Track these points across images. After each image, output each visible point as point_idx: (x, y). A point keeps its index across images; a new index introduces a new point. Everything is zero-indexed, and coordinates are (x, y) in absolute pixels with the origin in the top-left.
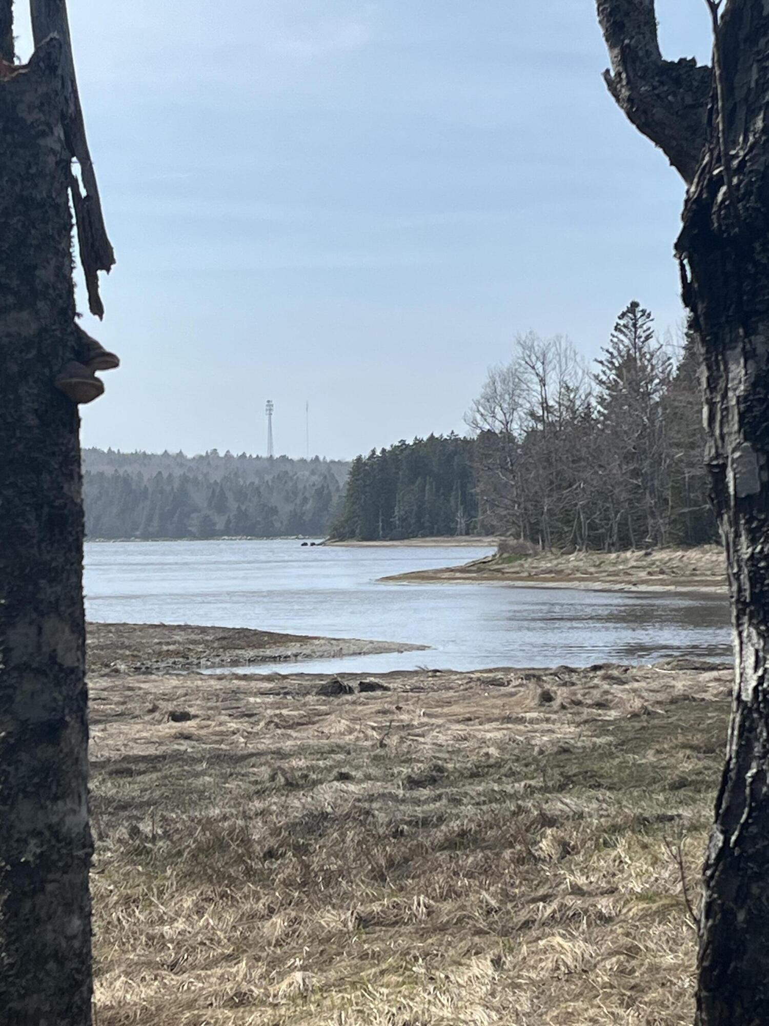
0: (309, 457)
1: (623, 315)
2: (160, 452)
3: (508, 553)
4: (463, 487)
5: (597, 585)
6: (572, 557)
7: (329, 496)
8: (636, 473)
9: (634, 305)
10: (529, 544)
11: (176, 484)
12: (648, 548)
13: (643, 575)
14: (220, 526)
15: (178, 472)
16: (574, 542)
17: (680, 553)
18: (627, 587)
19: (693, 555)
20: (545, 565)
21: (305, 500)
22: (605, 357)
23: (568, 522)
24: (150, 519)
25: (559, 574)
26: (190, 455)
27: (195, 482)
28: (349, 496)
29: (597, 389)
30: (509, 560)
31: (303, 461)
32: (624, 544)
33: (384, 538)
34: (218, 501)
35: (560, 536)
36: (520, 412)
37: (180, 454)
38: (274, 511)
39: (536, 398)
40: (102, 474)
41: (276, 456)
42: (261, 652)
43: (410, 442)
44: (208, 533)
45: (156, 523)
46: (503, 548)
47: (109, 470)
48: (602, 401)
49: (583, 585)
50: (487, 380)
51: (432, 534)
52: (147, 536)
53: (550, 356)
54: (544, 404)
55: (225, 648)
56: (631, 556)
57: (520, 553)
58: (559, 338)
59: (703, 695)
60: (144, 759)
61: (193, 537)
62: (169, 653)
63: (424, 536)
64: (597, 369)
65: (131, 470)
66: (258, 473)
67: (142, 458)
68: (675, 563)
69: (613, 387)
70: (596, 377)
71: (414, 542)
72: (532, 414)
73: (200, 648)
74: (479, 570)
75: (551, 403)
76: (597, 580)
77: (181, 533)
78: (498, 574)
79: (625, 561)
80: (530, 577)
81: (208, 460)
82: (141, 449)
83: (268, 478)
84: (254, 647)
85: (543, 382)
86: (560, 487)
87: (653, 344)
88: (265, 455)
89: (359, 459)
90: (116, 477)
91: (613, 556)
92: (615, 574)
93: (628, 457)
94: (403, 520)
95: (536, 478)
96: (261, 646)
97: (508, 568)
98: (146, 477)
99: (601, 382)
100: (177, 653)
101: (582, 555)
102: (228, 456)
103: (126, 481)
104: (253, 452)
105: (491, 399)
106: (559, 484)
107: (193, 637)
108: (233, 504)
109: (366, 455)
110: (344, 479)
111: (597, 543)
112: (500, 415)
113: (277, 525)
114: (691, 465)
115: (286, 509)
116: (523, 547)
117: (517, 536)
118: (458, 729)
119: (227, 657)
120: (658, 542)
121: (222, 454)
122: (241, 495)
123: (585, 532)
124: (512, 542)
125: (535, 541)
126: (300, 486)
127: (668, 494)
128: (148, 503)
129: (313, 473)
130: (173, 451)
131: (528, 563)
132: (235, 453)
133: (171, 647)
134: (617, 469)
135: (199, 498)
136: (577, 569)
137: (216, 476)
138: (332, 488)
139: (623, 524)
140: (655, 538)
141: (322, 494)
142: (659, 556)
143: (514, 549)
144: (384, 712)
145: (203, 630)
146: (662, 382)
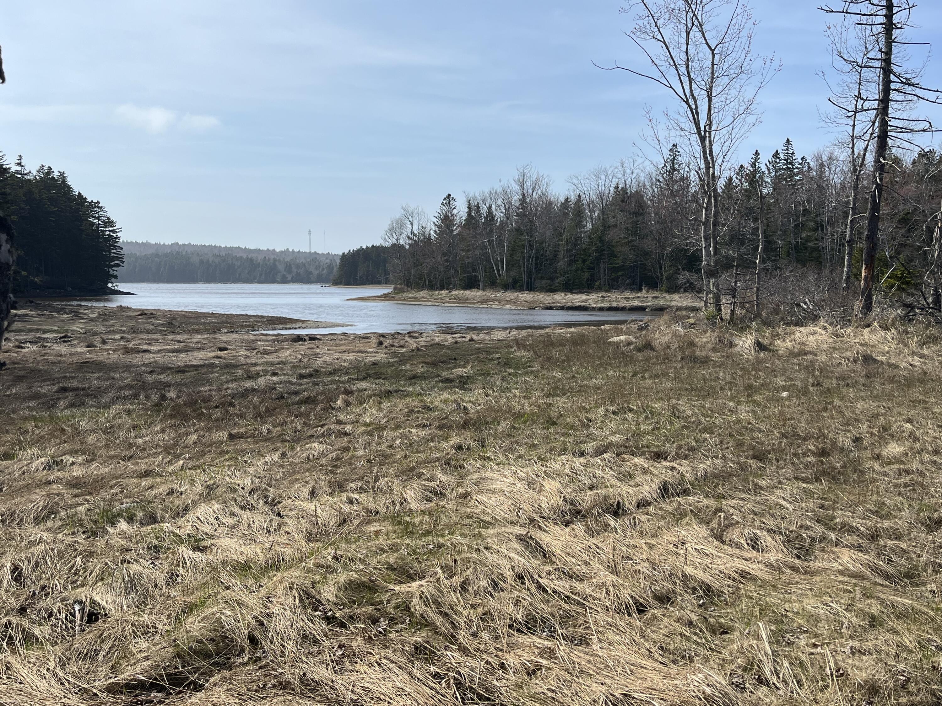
0: (326, 252)
1: (445, 199)
2: (266, 249)
3: (397, 291)
4: (385, 266)
5: (430, 303)
6: (421, 293)
7: (333, 267)
8: (447, 261)
9: (449, 195)
10: (406, 287)
11: (272, 261)
12: (450, 290)
13: (448, 300)
14: (289, 278)
15: (272, 257)
16: (423, 287)
17: (462, 292)
18: (440, 304)
19: (467, 293)
20: (411, 295)
21: (323, 269)
22: (437, 215)
23: (421, 279)
24: (261, 275)
25: (415, 299)
26: (278, 250)
27: (279, 261)
28: (340, 268)
29: (434, 228)
30: (397, 293)
31: (323, 254)
32: (442, 289)
33: (353, 285)
34: (289, 267)
35: (418, 284)
36: (404, 236)
37: (274, 250)
38: (310, 273)
39: (409, 230)
40: (241, 257)
41: (312, 251)
42: (285, 326)
43: (364, 247)
44: (284, 281)
45: (263, 277)
46: (395, 289)
47: (245, 256)
48: (435, 232)
49: (424, 303)
50: (390, 223)
51: (372, 284)
52: (260, 282)
53: (414, 214)
54: (413, 233)
55: (270, 324)
56: (444, 292)
57: (402, 291)
58: (418, 206)
59: (445, 343)
60: (195, 366)
61: (279, 283)
62: (246, 326)
64: (435, 220)
65: (254, 255)
66: (305, 258)
67: (258, 251)
68: (460, 295)
69: (439, 227)
70: (434, 223)
71: (365, 286)
72: (408, 237)
73: (259, 324)
74: (385, 297)
75: (416, 232)
76: (429, 301)
77: (273, 281)
78: (393, 299)
79: (441, 294)
80: (404, 300)
81: (285, 252)
82: (258, 247)
83: (308, 260)
84: (282, 324)
85: (412, 225)
86: (418, 266)
87: (455, 211)
88: (308, 251)
89: (344, 254)
90: (247, 258)
91: (437, 292)
92: (437, 299)
93: (444, 254)
94: (361, 277)
95: (409, 261)
96: (286, 323)
97: (396, 296)
98: (259, 259)
99: (436, 225)
100: (249, 326)
101: (425, 292)
102: (293, 251)
103: (251, 260)
104: (303, 250)
105: (392, 230)
106: (418, 264)
107: (258, 320)
108: (295, 270)
109: (346, 252)
110: (338, 261)
111: (432, 287)
112: (395, 237)
113: (312, 279)
114: (468, 258)
115: (316, 272)
116: (403, 288)
117: (401, 284)
118: (336, 355)
119: (271, 327)
120: (455, 288)
121: (291, 250)
122: (298, 267)
123: (427, 283)
124: (399, 286)
125: (408, 286)
126: (322, 264)
127: (459, 269)
128: (260, 269)
129: (327, 259)
130: (271, 248)
131: (404, 295)
132: (296, 250)
133: (248, 323)
134: (440, 259)
135: (281, 267)
136: (423, 297)
137: (288, 259)
138: (334, 264)
139: (442, 280)
140: (454, 286)
141: (330, 267)
142: (455, 293)
143: (399, 289)
144: (311, 348)
145: (263, 317)
146: (459, 226)
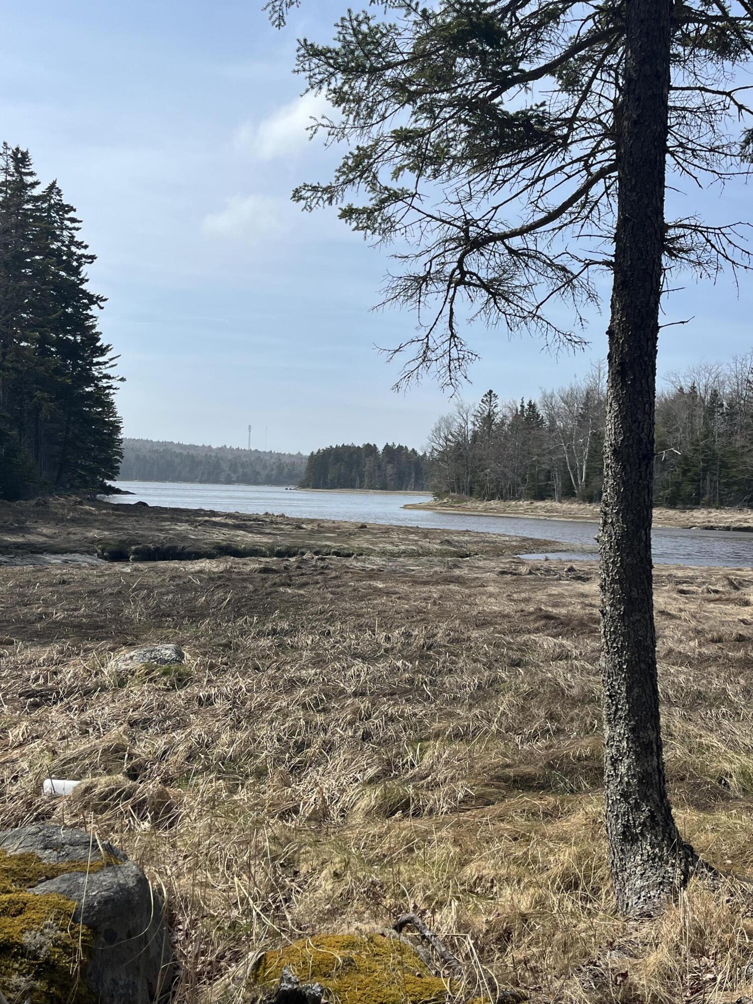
0: (268, 451)
1: (486, 395)
2: (201, 445)
3: (456, 499)
6: (491, 503)
9: (491, 391)
11: (214, 460)
14: (234, 479)
15: (212, 454)
16: (485, 495)
23: (482, 486)
26: (214, 447)
27: (221, 459)
30: (458, 502)
31: (265, 452)
33: (323, 488)
37: (210, 446)
40: (182, 454)
41: (253, 449)
45: (205, 476)
57: (462, 500)
61: (222, 483)
63: (341, 488)
65: (190, 452)
66: (245, 456)
67: (194, 447)
79: (521, 505)
81: (223, 449)
82: (192, 443)
83: (252, 459)
88: (248, 449)
90: (188, 455)
94: (332, 480)
98: (197, 455)
102: (232, 448)
104: (242, 447)
114: (541, 464)
120: (522, 498)
121: (228, 447)
123: (489, 491)
126: (267, 463)
127: (527, 477)
128: (202, 466)
129: (271, 458)
130: (207, 445)
131: (469, 504)
132: (235, 447)
138: (285, 465)
139: (508, 489)
140: (520, 495)
141: (281, 467)
143: (458, 497)
